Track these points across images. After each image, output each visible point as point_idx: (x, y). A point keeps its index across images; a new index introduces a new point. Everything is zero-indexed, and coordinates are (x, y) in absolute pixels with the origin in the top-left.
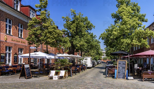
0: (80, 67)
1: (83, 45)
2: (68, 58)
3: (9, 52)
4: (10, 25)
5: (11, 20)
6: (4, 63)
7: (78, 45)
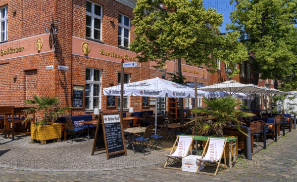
0: (278, 120)
1: (284, 59)
2: (241, 94)
3: (97, 82)
4: (98, 17)
5: (100, 7)
6: (80, 109)
7: (270, 60)
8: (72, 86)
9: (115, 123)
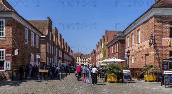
8: (162, 60)
9: (170, 74)
